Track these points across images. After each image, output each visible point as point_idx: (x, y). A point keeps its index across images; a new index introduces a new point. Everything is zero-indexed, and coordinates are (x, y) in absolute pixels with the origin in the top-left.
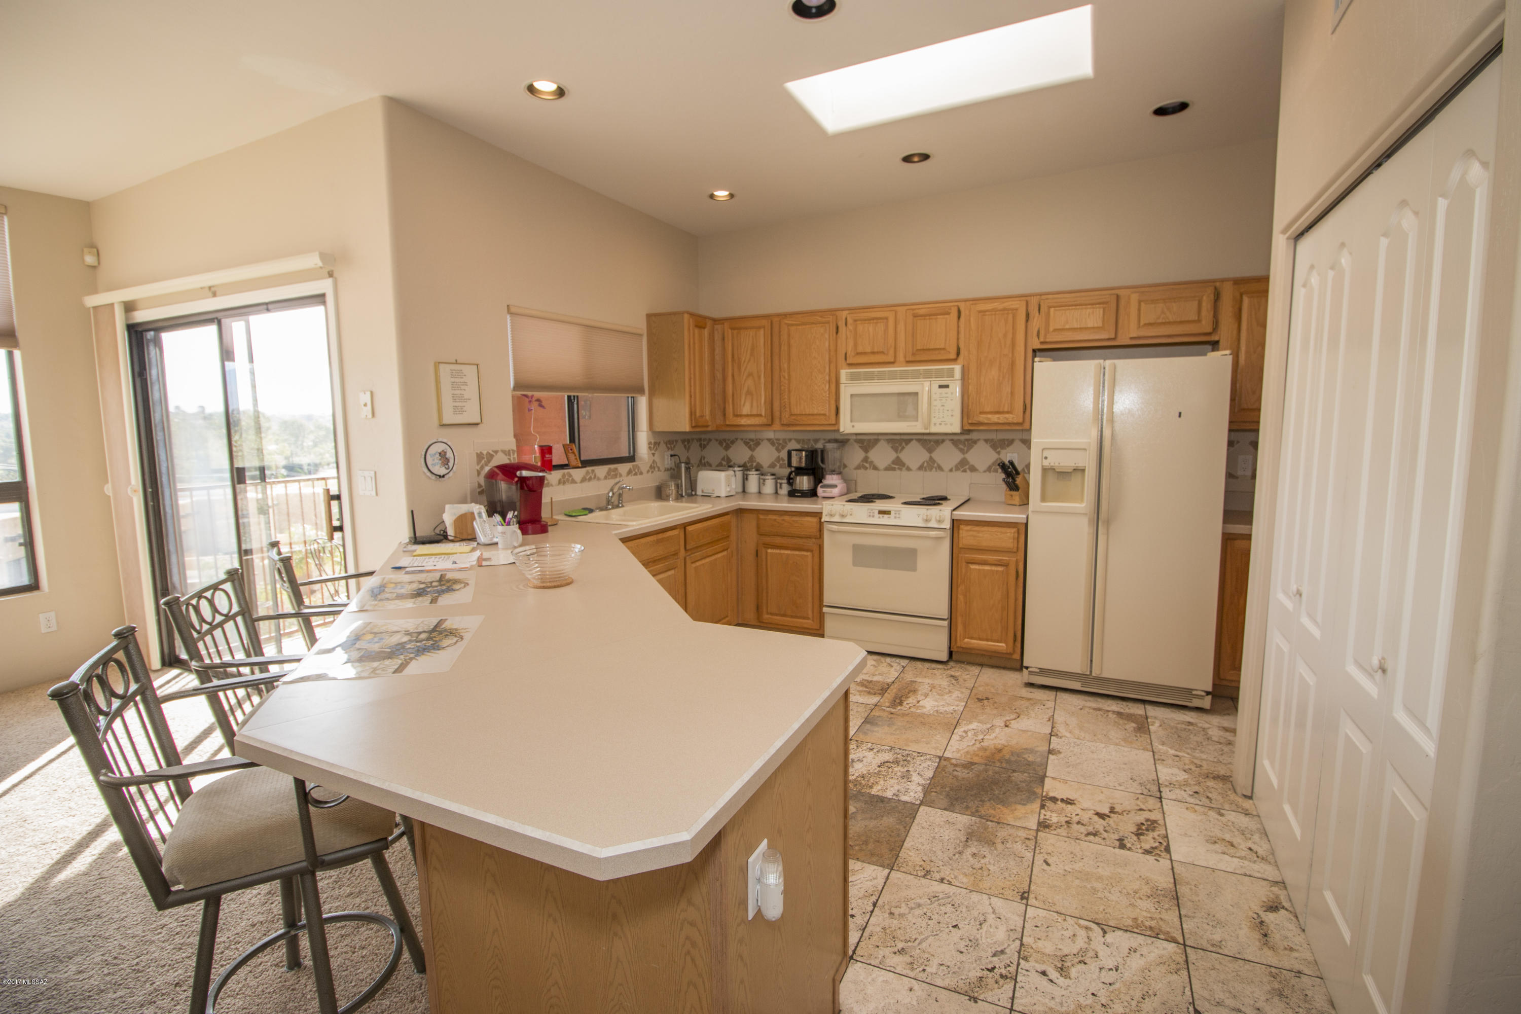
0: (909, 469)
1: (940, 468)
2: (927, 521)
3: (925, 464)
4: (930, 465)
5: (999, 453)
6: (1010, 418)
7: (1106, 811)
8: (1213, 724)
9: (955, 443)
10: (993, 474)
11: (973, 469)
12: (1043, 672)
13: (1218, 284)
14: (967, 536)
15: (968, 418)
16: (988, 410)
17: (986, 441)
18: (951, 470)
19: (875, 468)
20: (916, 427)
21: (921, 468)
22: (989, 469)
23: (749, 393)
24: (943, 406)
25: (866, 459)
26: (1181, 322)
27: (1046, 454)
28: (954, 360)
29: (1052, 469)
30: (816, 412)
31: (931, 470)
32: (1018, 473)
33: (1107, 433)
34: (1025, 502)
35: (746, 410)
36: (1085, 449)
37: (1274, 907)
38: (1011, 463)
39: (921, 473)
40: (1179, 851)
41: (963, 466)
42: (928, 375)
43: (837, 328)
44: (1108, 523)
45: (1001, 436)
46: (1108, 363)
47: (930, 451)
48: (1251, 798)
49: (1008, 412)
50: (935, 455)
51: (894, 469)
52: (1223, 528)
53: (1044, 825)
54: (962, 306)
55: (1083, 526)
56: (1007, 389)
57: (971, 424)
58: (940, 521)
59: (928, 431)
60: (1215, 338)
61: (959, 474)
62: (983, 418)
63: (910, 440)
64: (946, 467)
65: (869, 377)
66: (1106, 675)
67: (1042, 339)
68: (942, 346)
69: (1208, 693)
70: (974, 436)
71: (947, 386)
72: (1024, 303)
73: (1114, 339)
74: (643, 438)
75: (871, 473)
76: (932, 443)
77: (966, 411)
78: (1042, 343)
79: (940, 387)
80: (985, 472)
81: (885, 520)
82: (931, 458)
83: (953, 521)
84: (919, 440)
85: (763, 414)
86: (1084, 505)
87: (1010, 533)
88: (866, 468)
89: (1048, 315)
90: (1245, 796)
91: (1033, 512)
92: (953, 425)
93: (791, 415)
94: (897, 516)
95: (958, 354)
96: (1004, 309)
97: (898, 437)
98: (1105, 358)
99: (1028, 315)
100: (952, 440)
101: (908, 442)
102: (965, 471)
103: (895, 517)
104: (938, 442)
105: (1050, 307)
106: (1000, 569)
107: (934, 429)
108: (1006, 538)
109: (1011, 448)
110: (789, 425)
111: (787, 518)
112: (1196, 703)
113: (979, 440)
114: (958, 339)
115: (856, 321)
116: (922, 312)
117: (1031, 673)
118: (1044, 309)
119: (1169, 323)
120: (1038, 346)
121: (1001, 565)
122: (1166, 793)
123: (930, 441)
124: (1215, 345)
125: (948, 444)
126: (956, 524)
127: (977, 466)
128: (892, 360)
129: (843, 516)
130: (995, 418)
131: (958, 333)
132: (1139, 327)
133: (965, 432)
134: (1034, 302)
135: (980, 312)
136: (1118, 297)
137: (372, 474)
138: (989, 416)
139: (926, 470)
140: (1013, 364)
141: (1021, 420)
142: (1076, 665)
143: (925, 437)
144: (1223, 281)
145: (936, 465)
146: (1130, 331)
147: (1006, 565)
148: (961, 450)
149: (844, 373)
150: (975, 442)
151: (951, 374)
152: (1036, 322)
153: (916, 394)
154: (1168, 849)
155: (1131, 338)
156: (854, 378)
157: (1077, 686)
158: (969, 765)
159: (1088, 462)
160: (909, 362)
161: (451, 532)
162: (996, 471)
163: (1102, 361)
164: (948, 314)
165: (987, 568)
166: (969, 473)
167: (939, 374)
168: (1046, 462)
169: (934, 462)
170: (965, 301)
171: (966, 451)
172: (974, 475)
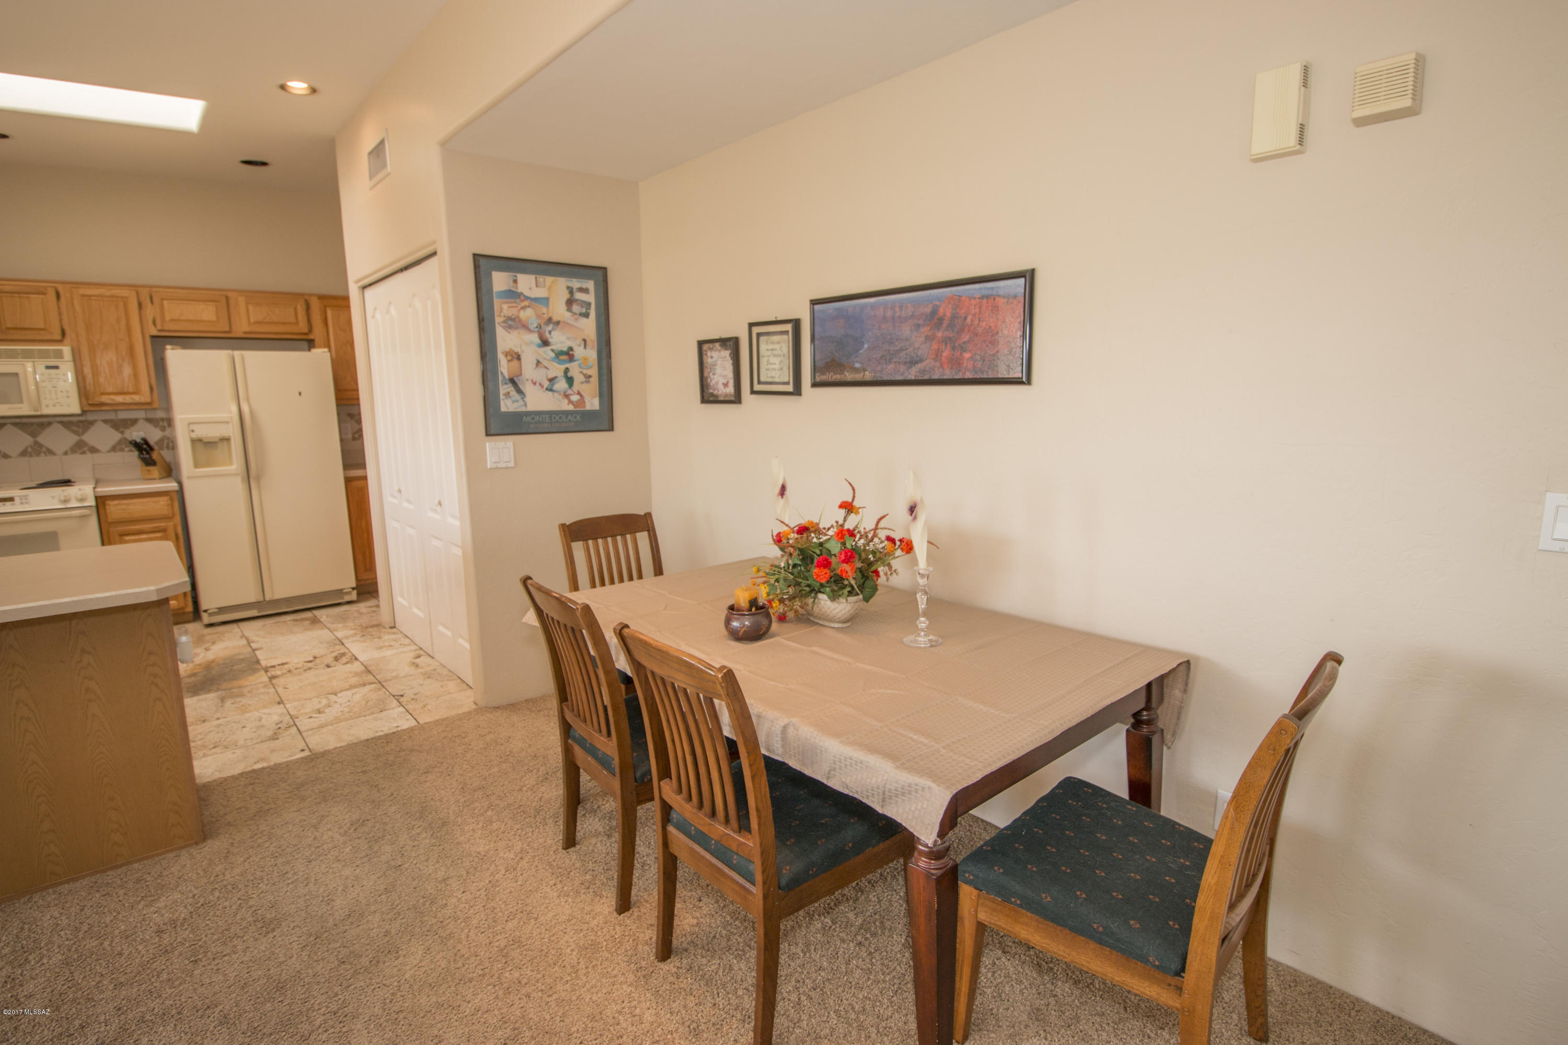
1: (50, 452)
2: (66, 501)
3: (30, 450)
4: (38, 450)
5: (122, 433)
6: (137, 398)
7: (311, 659)
8: (363, 607)
9: (67, 424)
10: (120, 454)
11: (94, 450)
12: (221, 610)
13: (307, 297)
14: (115, 510)
15: (87, 398)
16: (110, 390)
17: (105, 421)
18: (66, 453)
20: (23, 409)
21: (24, 453)
22: (114, 449)
24: (54, 387)
26: (284, 323)
27: (192, 427)
28: (60, 341)
29: (200, 440)
31: (38, 454)
32: (152, 449)
33: (245, 408)
34: (170, 471)
36: (227, 422)
37: (418, 657)
38: (146, 442)
39: (25, 459)
40: (362, 657)
41: (80, 447)
42: (28, 355)
44: (258, 479)
45: (123, 415)
46: (237, 353)
47: (34, 435)
48: (394, 627)
49: (133, 393)
50: (40, 439)
52: (344, 474)
53: (272, 678)
54: (61, 288)
55: (238, 484)
56: (127, 371)
57: (90, 405)
58: (82, 500)
59: (39, 413)
60: (311, 337)
61: (77, 457)
62: (104, 399)
64: (59, 450)
66: (278, 596)
67: (159, 327)
68: (42, 326)
69: (353, 589)
70: (90, 417)
71: (57, 367)
72: (134, 293)
73: (230, 332)
76: (35, 426)
77: (83, 392)
78: (159, 331)
79: (48, 367)
80: (109, 452)
81: (9, 507)
82: (36, 443)
83: (96, 498)
86: (236, 466)
87: (164, 501)
89: (162, 306)
90: (391, 628)
91: (189, 478)
92: (72, 406)
94: (24, 501)
95: (63, 333)
96: (113, 296)
98: (234, 349)
99: (140, 305)
100: (62, 422)
102: (84, 453)
103: (22, 503)
105: (162, 299)
106: (159, 535)
107: (46, 411)
108: (160, 506)
109: (136, 427)
112: (347, 598)
113: (96, 421)
114: (61, 320)
116: (8, 288)
117: (211, 615)
118: (156, 299)
119: (274, 323)
120: (155, 333)
122: (345, 641)
123: (31, 424)
124: (311, 344)
126: (101, 501)
127: (98, 447)
130: (119, 399)
131: (60, 314)
132: (250, 324)
133: (84, 412)
134: (145, 293)
135: (83, 296)
136: (227, 298)
138: (113, 397)
139: (31, 456)
140: (131, 349)
141: (149, 400)
142: (251, 596)
143: (24, 420)
144: (310, 295)
145: (44, 449)
146: (242, 327)
147: (164, 530)
148: (76, 432)
150: (92, 423)
151: (59, 355)
152: (150, 312)
153: (16, 375)
154: (356, 659)
155: (245, 333)
157: (254, 613)
158: (194, 675)
159: (233, 431)
162: (122, 450)
163: (230, 352)
164: (44, 294)
165: (143, 536)
166: (89, 455)
167: (43, 355)
168: (194, 435)
169: (41, 446)
170: (63, 283)
171: (83, 433)
172: (96, 455)
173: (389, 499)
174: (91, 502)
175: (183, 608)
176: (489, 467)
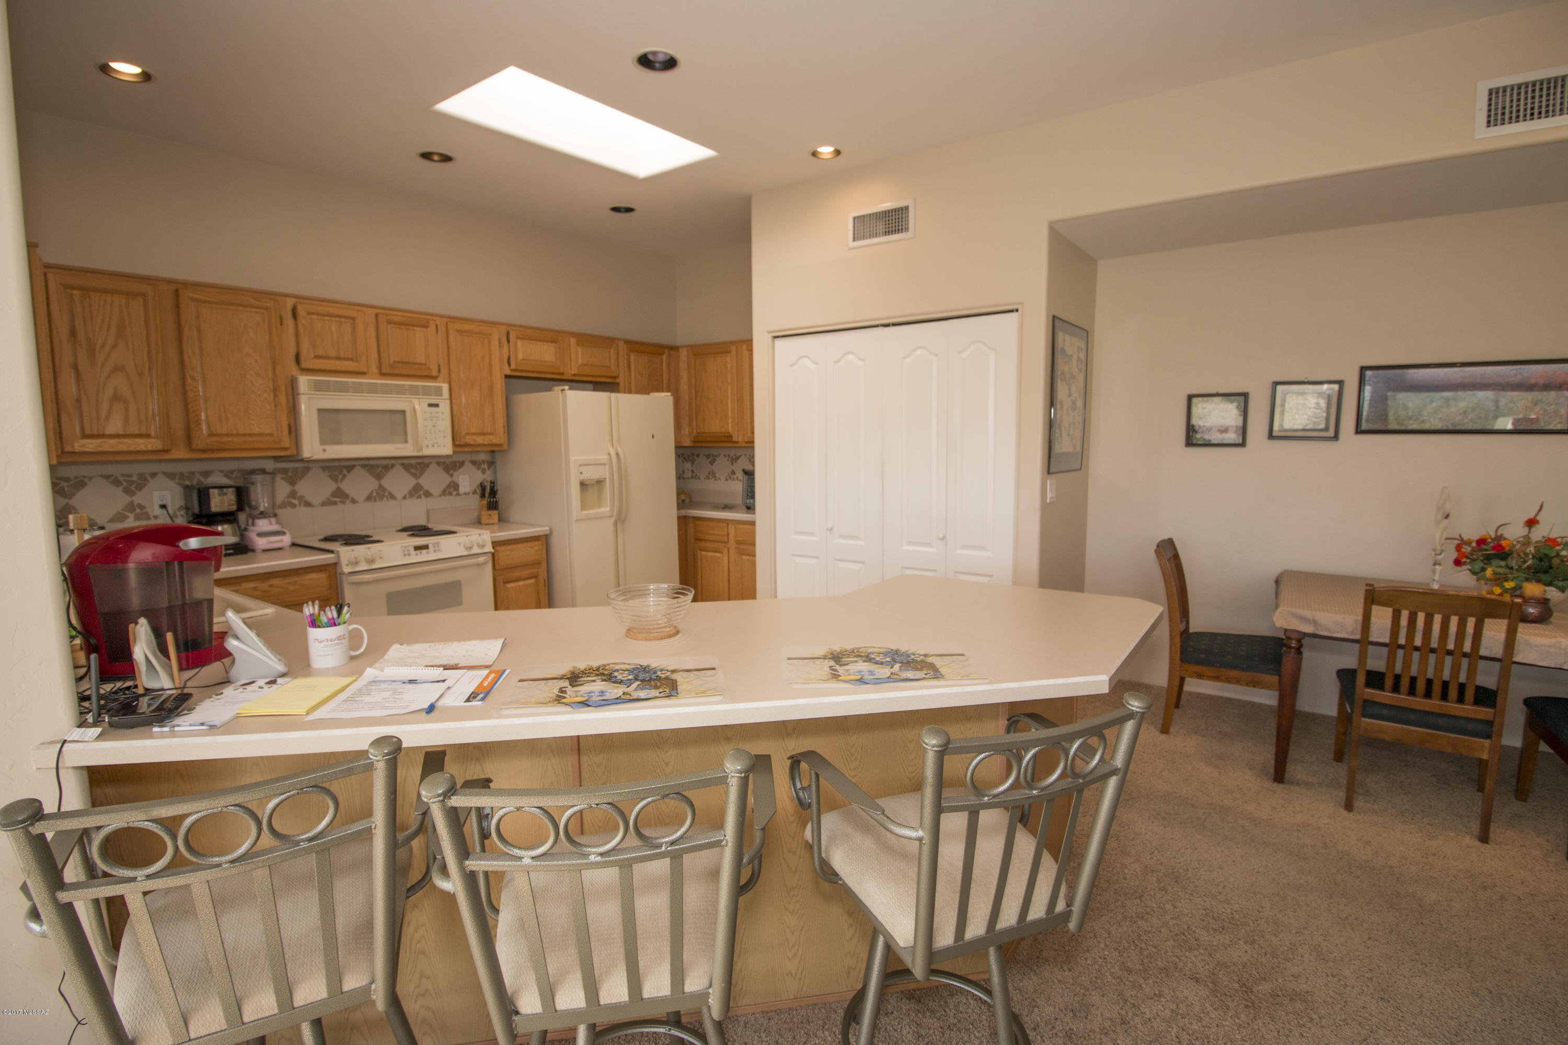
0: (354, 501)
1: (392, 497)
2: (471, 548)
3: (374, 494)
5: (452, 475)
6: (494, 439)
9: (407, 467)
10: (448, 497)
11: (428, 494)
13: (617, 342)
14: (505, 556)
15: (455, 439)
16: (473, 430)
17: (438, 463)
18: (405, 498)
19: (308, 504)
20: (408, 450)
21: (369, 498)
22: (444, 493)
23: (117, 398)
24: (434, 426)
25: (293, 494)
26: (601, 366)
27: (581, 469)
28: (438, 378)
30: (256, 431)
31: (381, 499)
33: (618, 450)
35: (115, 425)
36: (605, 464)
39: (370, 504)
41: (413, 492)
42: (414, 391)
43: (281, 318)
47: (379, 477)
49: (491, 434)
50: (385, 482)
51: (335, 503)
54: (439, 322)
55: (610, 527)
56: (486, 411)
57: (458, 446)
58: (483, 546)
59: (420, 454)
60: (617, 380)
62: (469, 440)
63: (353, 467)
64: (399, 495)
65: (342, 389)
67: (513, 367)
68: (423, 362)
71: (437, 405)
72: (495, 331)
73: (563, 373)
75: (302, 511)
76: (380, 469)
77: (453, 433)
78: (513, 370)
79: (430, 405)
80: (440, 496)
81: (424, 556)
82: (380, 486)
83: (492, 543)
84: (364, 466)
85: (153, 434)
86: (610, 509)
87: (537, 545)
88: (293, 506)
89: (515, 345)
92: (445, 448)
93: (211, 435)
94: (436, 548)
95: (439, 371)
96: (480, 333)
97: (337, 464)
99: (500, 342)
100: (403, 464)
101: (350, 468)
102: (419, 497)
103: (435, 551)
104: (387, 468)
105: (516, 339)
106: (532, 581)
107: (427, 452)
108: (531, 552)
109: (462, 469)
110: (204, 451)
113: (431, 463)
114: (438, 356)
115: (310, 313)
116: (397, 319)
118: (512, 338)
119: (596, 366)
120: (508, 372)
121: (532, 578)
123: (378, 466)
125: (398, 469)
126: (495, 546)
127: (432, 491)
128: (364, 370)
129: (372, 561)
130: (480, 440)
131: (438, 348)
132: (578, 365)
133: (454, 453)
134: (503, 330)
135: (458, 331)
138: (475, 437)
139: (375, 501)
140: (491, 388)
141: (504, 442)
143: (371, 462)
144: (620, 340)
145: (387, 494)
146: (571, 370)
147: (535, 577)
148: (415, 476)
149: (304, 382)
150: (463, 464)
151: (439, 392)
152: (507, 350)
153: (405, 412)
155: (575, 375)
156: (319, 387)
159: (608, 473)
160: (383, 375)
162: (451, 494)
164: (426, 327)
165: (521, 583)
166: (424, 498)
167: (426, 392)
168: (582, 477)
169: (384, 490)
170: (442, 316)
171: (421, 475)
172: (430, 500)
174: (489, 548)
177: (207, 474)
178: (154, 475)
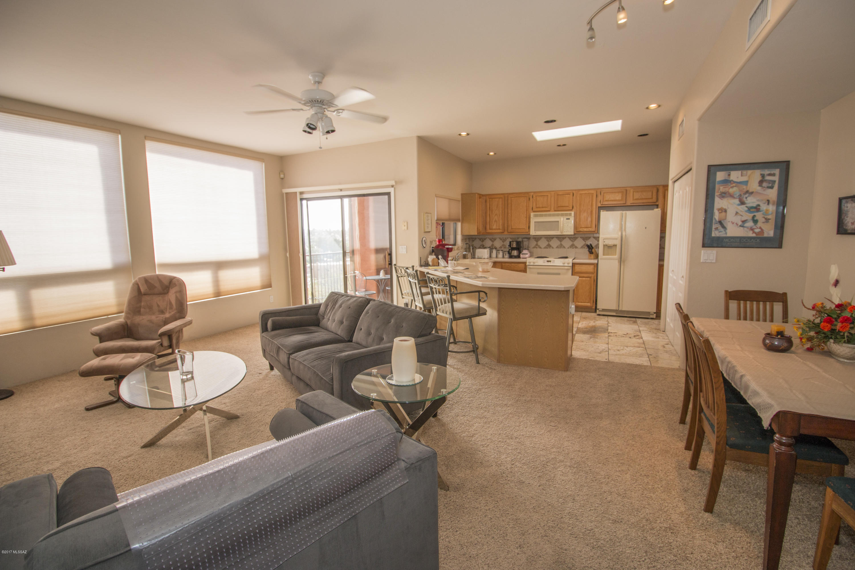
0: (553, 248)
1: (564, 247)
2: (564, 264)
4: (561, 246)
5: (585, 242)
6: (591, 229)
7: (626, 334)
8: (656, 322)
9: (570, 238)
11: (576, 247)
12: (603, 310)
13: (658, 187)
14: (577, 268)
15: (576, 229)
16: (583, 226)
17: (581, 237)
18: (568, 248)
19: (540, 248)
20: (558, 233)
21: (557, 247)
22: (582, 247)
23: (496, 221)
24: (568, 225)
25: (537, 245)
26: (646, 199)
27: (604, 240)
28: (571, 210)
29: (607, 245)
30: (521, 228)
31: (561, 248)
32: (593, 248)
33: (624, 234)
34: (597, 257)
35: (494, 227)
36: (617, 239)
37: (667, 344)
38: (591, 245)
39: (557, 249)
40: (644, 338)
41: (573, 246)
42: (562, 215)
43: (529, 199)
44: (624, 262)
45: (586, 236)
46: (624, 212)
47: (561, 241)
48: (664, 331)
49: (590, 228)
50: (562, 243)
51: (547, 248)
52: (659, 263)
53: (609, 336)
54: (574, 192)
55: (616, 263)
56: (589, 219)
57: (577, 232)
58: (568, 264)
59: (562, 234)
60: (657, 204)
61: (571, 249)
62: (581, 230)
63: (554, 238)
64: (567, 247)
65: (541, 216)
66: (624, 309)
67: (601, 203)
68: (567, 205)
69: (655, 313)
70: (576, 236)
71: (569, 219)
72: (595, 192)
73: (625, 204)
74: (459, 237)
75: (539, 249)
77: (575, 227)
78: (601, 205)
79: (567, 219)
80: (580, 248)
81: (549, 264)
83: (573, 263)
84: (556, 238)
85: (501, 228)
86: (617, 256)
87: (592, 266)
88: (537, 248)
89: (604, 196)
90: (663, 331)
91: (601, 259)
92: (571, 232)
93: (512, 229)
94: (554, 262)
95: (573, 208)
96: (589, 193)
97: (549, 237)
98: (623, 210)
99: (597, 195)
100: (569, 237)
101: (553, 238)
102: (573, 248)
104: (564, 238)
105: (604, 193)
106: (588, 279)
107: (564, 234)
108: (591, 268)
109: (590, 240)
110: (510, 233)
111: (513, 264)
112: (651, 316)
113: (578, 237)
114: (573, 203)
115: (536, 196)
116: (560, 194)
117: (600, 311)
118: (602, 193)
119: (643, 199)
120: (600, 205)
122: (641, 331)
123: (561, 238)
124: (657, 206)
125: (567, 239)
126: (574, 264)
128: (549, 210)
129: (534, 263)
130: (585, 230)
131: (573, 201)
132: (633, 200)
133: (575, 234)
134: (599, 191)
135: (580, 194)
136: (626, 190)
137: (406, 247)
138: (583, 229)
139: (559, 248)
140: (592, 212)
141: (594, 230)
142: (614, 307)
143: (559, 236)
144: (659, 186)
146: (630, 202)
147: (590, 277)
148: (572, 241)
149: (532, 214)
150: (577, 238)
151: (570, 214)
152: (600, 198)
153: (558, 222)
154: (642, 338)
155: (631, 204)
156: (535, 216)
157: (614, 314)
158: (586, 328)
159: (618, 242)
160: (555, 211)
161: (430, 263)
162: (584, 248)
163: (622, 212)
164: (570, 194)
165: (584, 279)
166: (575, 249)
167: (566, 215)
168: (605, 243)
169: (562, 245)
170: (575, 190)
171: (574, 241)
172: (576, 249)
173: (670, 274)
174: (571, 265)
175: (592, 307)
176: (701, 261)
177: (518, 238)
178: (508, 238)
